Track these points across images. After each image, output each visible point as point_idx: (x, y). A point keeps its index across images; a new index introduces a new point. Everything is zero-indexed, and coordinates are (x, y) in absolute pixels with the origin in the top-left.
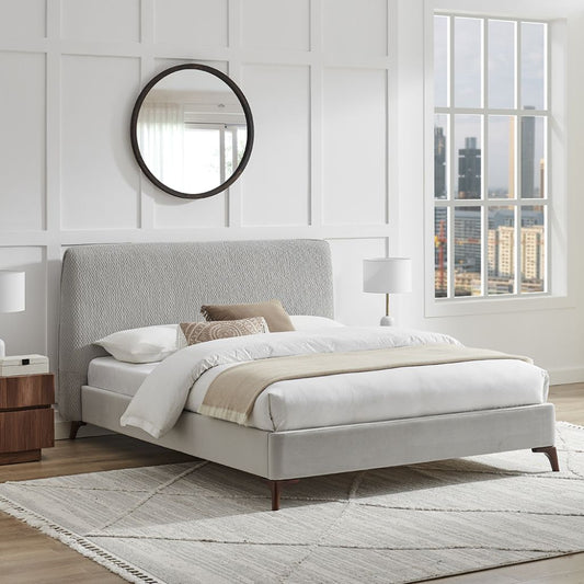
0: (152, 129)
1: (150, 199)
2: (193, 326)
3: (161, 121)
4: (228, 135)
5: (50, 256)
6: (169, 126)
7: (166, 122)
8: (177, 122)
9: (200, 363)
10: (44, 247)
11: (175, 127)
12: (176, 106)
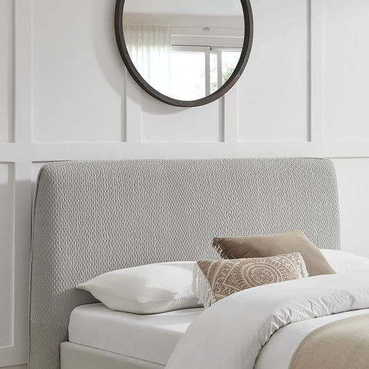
0: (140, 51)
1: (136, 105)
2: (216, 265)
3: (148, 44)
4: (213, 57)
5: (20, 176)
6: (156, 48)
7: (154, 45)
8: (164, 44)
9: (268, 321)
10: (12, 165)
11: (162, 49)
12: (164, 29)
